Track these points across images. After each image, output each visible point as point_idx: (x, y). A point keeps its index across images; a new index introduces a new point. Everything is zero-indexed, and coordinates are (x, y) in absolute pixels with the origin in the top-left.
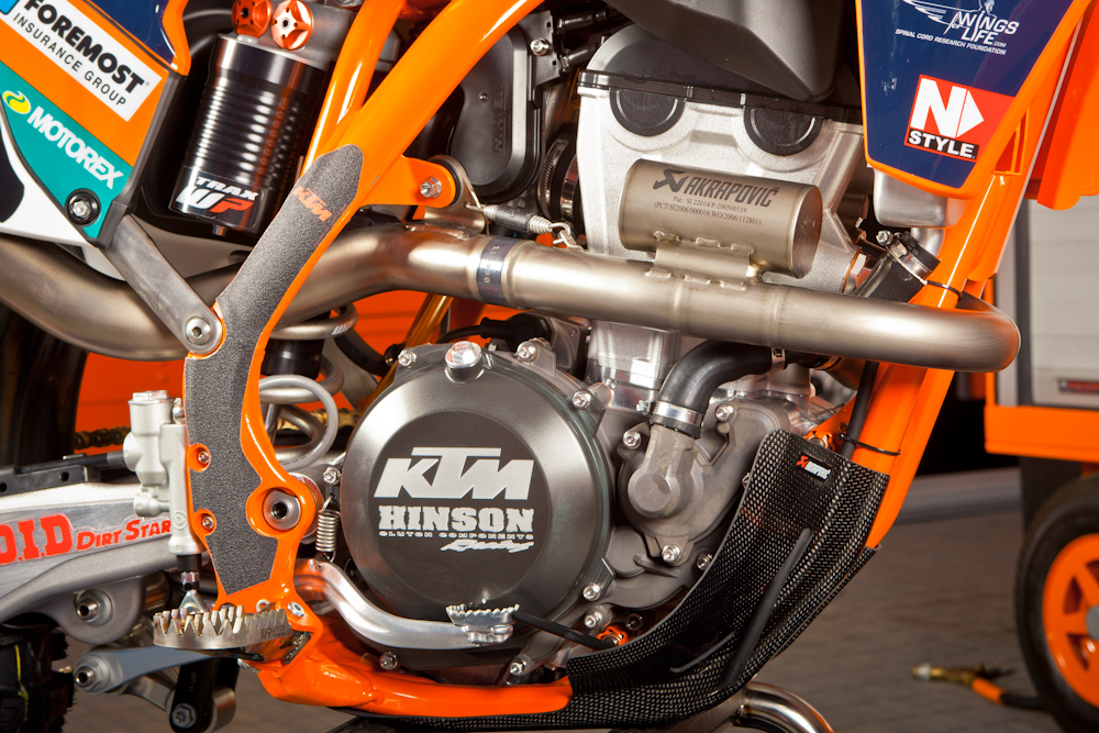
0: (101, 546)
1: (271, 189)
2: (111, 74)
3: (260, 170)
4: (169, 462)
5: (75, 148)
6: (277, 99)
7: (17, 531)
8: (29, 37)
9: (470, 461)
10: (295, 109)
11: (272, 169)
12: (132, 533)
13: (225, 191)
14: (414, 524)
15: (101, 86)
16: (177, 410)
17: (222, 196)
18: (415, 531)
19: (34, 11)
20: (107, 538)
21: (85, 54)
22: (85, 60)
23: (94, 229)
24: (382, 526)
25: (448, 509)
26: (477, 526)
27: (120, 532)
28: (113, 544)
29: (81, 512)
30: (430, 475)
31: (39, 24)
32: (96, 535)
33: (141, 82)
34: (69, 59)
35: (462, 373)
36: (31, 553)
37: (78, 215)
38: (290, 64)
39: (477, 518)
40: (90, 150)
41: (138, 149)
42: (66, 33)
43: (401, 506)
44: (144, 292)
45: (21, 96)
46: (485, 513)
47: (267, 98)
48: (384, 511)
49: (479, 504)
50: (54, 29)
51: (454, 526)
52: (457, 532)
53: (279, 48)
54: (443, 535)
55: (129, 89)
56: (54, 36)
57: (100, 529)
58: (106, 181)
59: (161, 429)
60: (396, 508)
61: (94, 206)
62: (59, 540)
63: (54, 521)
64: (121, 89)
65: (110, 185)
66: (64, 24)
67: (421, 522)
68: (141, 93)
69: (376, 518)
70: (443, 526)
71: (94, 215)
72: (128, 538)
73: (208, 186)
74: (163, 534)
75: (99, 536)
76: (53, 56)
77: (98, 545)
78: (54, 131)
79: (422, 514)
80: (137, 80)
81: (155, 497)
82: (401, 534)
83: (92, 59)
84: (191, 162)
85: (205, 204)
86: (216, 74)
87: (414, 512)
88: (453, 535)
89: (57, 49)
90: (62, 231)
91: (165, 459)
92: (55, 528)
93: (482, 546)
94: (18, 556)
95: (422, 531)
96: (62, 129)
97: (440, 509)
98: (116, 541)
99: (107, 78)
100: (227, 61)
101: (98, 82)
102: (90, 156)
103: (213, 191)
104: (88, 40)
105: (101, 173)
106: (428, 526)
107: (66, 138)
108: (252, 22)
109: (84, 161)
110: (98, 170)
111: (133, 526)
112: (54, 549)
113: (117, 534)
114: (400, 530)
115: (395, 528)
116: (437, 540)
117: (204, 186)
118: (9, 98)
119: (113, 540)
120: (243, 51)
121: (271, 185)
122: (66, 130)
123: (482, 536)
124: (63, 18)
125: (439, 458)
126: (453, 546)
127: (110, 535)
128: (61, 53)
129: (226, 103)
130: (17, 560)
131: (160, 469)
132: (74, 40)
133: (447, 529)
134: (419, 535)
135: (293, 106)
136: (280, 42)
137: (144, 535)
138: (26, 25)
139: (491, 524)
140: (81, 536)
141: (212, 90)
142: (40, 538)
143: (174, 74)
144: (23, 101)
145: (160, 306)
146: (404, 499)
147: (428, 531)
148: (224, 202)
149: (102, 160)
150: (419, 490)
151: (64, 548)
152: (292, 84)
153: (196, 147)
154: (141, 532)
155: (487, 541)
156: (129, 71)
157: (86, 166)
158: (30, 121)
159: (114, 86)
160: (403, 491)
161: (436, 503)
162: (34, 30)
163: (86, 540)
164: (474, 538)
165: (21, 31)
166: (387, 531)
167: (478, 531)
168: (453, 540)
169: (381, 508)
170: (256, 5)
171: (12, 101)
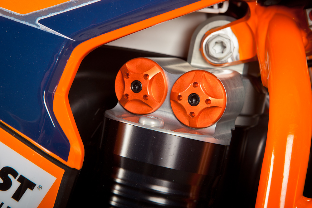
33: (32, 186)
55: (17, 196)
68: (33, 199)
80: (27, 184)
108: (146, 97)
156: (15, 174)
170: (150, 78)
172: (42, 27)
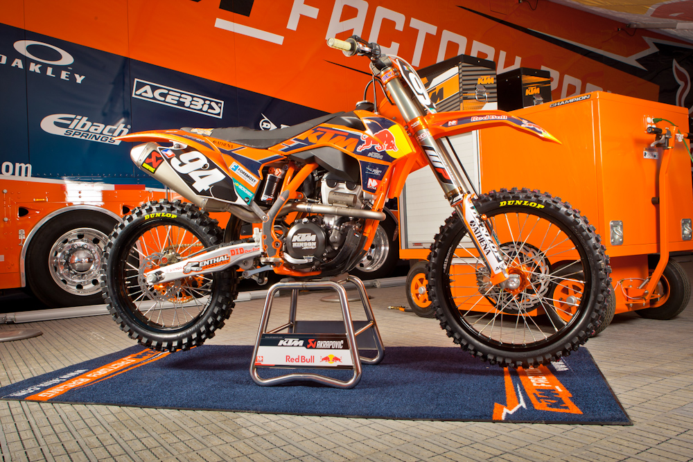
3: (274, 194)
5: (246, 191)
6: (276, 184)
7: (235, 251)
8: (239, 175)
9: (306, 235)
10: (279, 184)
12: (253, 250)
13: (268, 197)
16: (261, 230)
19: (239, 171)
20: (249, 251)
22: (247, 178)
23: (249, 203)
27: (251, 250)
29: (245, 247)
31: (240, 173)
34: (245, 178)
35: (305, 223)
36: (238, 253)
38: (278, 178)
41: (255, 191)
42: (244, 174)
44: (256, 213)
53: (276, 176)
59: (258, 233)
62: (242, 251)
63: (241, 249)
64: (252, 182)
65: (251, 197)
68: (256, 183)
74: (258, 250)
78: (242, 189)
80: (255, 181)
81: (257, 244)
84: (263, 193)
85: (265, 199)
86: (266, 180)
89: (243, 176)
90: (243, 203)
93: (308, 248)
94: (235, 254)
99: (250, 181)
100: (268, 178)
102: (248, 192)
104: (248, 175)
105: (249, 195)
107: (244, 189)
108: (272, 173)
112: (241, 253)
117: (265, 197)
120: (271, 176)
124: (244, 172)
125: (302, 235)
126: (304, 248)
131: (258, 239)
142: (239, 251)
143: (260, 180)
144: (238, 184)
145: (259, 215)
148: (268, 199)
149: (250, 193)
150: (299, 240)
151: (243, 253)
152: (278, 181)
154: (255, 250)
156: (254, 179)
157: (247, 194)
158: (239, 187)
160: (296, 240)
163: (246, 251)
165: (237, 174)
171: (236, 184)
172: (259, 162)
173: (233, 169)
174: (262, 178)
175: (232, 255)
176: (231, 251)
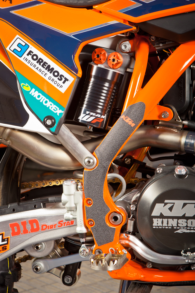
0: (50, 229)
1: (107, 114)
2: (58, 78)
3: (105, 108)
4: (77, 203)
5: (46, 102)
6: (110, 85)
7: (20, 225)
8: (29, 65)
9: (185, 205)
10: (115, 88)
11: (108, 108)
12: (60, 225)
13: (96, 116)
14: (165, 224)
15: (54, 81)
16: (79, 187)
17: (95, 117)
18: (165, 226)
19: (30, 56)
20: (51, 227)
21: (48, 71)
22: (48, 73)
23: (53, 129)
24: (154, 225)
25: (177, 220)
26: (187, 225)
27: (56, 225)
28: (54, 228)
30: (171, 209)
31: (32, 61)
32: (48, 226)
33: (68, 80)
34: (43, 73)
35: (181, 176)
36: (26, 231)
37: (48, 124)
38: (114, 73)
39: (187, 222)
40: (51, 103)
41: (66, 102)
42: (42, 64)
43: (160, 218)
44: (70, 149)
45: (27, 85)
46: (189, 221)
47: (107, 84)
48: (155, 220)
49: (188, 218)
50: (37, 62)
51: (179, 225)
52: (180, 227)
53: (111, 68)
54: (175, 228)
55: (64, 83)
56: (38, 65)
57: (49, 224)
58: (57, 113)
59: (74, 193)
60: (159, 219)
61: (53, 121)
62: (35, 227)
63: (33, 221)
64: (61, 83)
65: (58, 114)
66: (41, 61)
67: (168, 224)
69: (152, 222)
70: (175, 225)
71: (53, 124)
72: (59, 226)
73: (90, 114)
74: (71, 225)
75: (49, 226)
76: (37, 72)
77: (48, 229)
78: (39, 96)
79: (168, 221)
80: (66, 80)
81: (72, 214)
82: (160, 228)
83: (51, 73)
84: (82, 106)
85: (89, 120)
86: (90, 77)
87: (165, 221)
88: (178, 228)
89: (39, 69)
90: (41, 129)
91: (76, 202)
92: (34, 224)
93: (188, 231)
94: (21, 233)
95: (168, 226)
96: (41, 96)
97: (174, 220)
98: (55, 228)
99: (56, 79)
100: (94, 73)
101: (53, 80)
102: (51, 105)
103: (92, 116)
104: (49, 66)
105: (55, 111)
106: (170, 225)
107: (43, 99)
108: (100, 59)
109: (49, 106)
110: (54, 109)
111: (61, 223)
112: (33, 230)
113: (55, 225)
114: (160, 226)
115: (158, 225)
116: (173, 229)
117: (89, 114)
118: (23, 85)
119: (54, 227)
120: (99, 69)
121: (108, 113)
122: (43, 96)
123: (188, 228)
124: (40, 59)
125: (174, 203)
126: (179, 231)
127: (53, 226)
128: (40, 70)
129: (93, 86)
130: (21, 234)
131: (74, 205)
132: (44, 66)
133: (176, 226)
134: (167, 228)
135: (115, 87)
136: (111, 66)
137: (64, 226)
138: (28, 61)
139: (192, 225)
140: (42, 226)
141: (89, 82)
142: (28, 227)
143: (78, 77)
144: (28, 86)
145: (76, 154)
146: (162, 216)
147: (170, 227)
148: (95, 119)
149: (55, 106)
150: (167, 213)
151: (37, 230)
152: (115, 80)
153: (84, 101)
154: (63, 224)
155: (190, 230)
156: (63, 77)
157: (50, 108)
158: (30, 93)
159: (58, 81)
160: (161, 213)
161: (173, 218)
162: (30, 63)
163: (44, 227)
164: (186, 229)
165: (26, 63)
166: (156, 226)
167: (187, 226)
168: (178, 229)
169: (154, 219)
170: (102, 54)
171: (24, 87)
172: (73, 37)
173: (15, 51)
174: (80, 73)
175: (14, 234)
176: (12, 226)
